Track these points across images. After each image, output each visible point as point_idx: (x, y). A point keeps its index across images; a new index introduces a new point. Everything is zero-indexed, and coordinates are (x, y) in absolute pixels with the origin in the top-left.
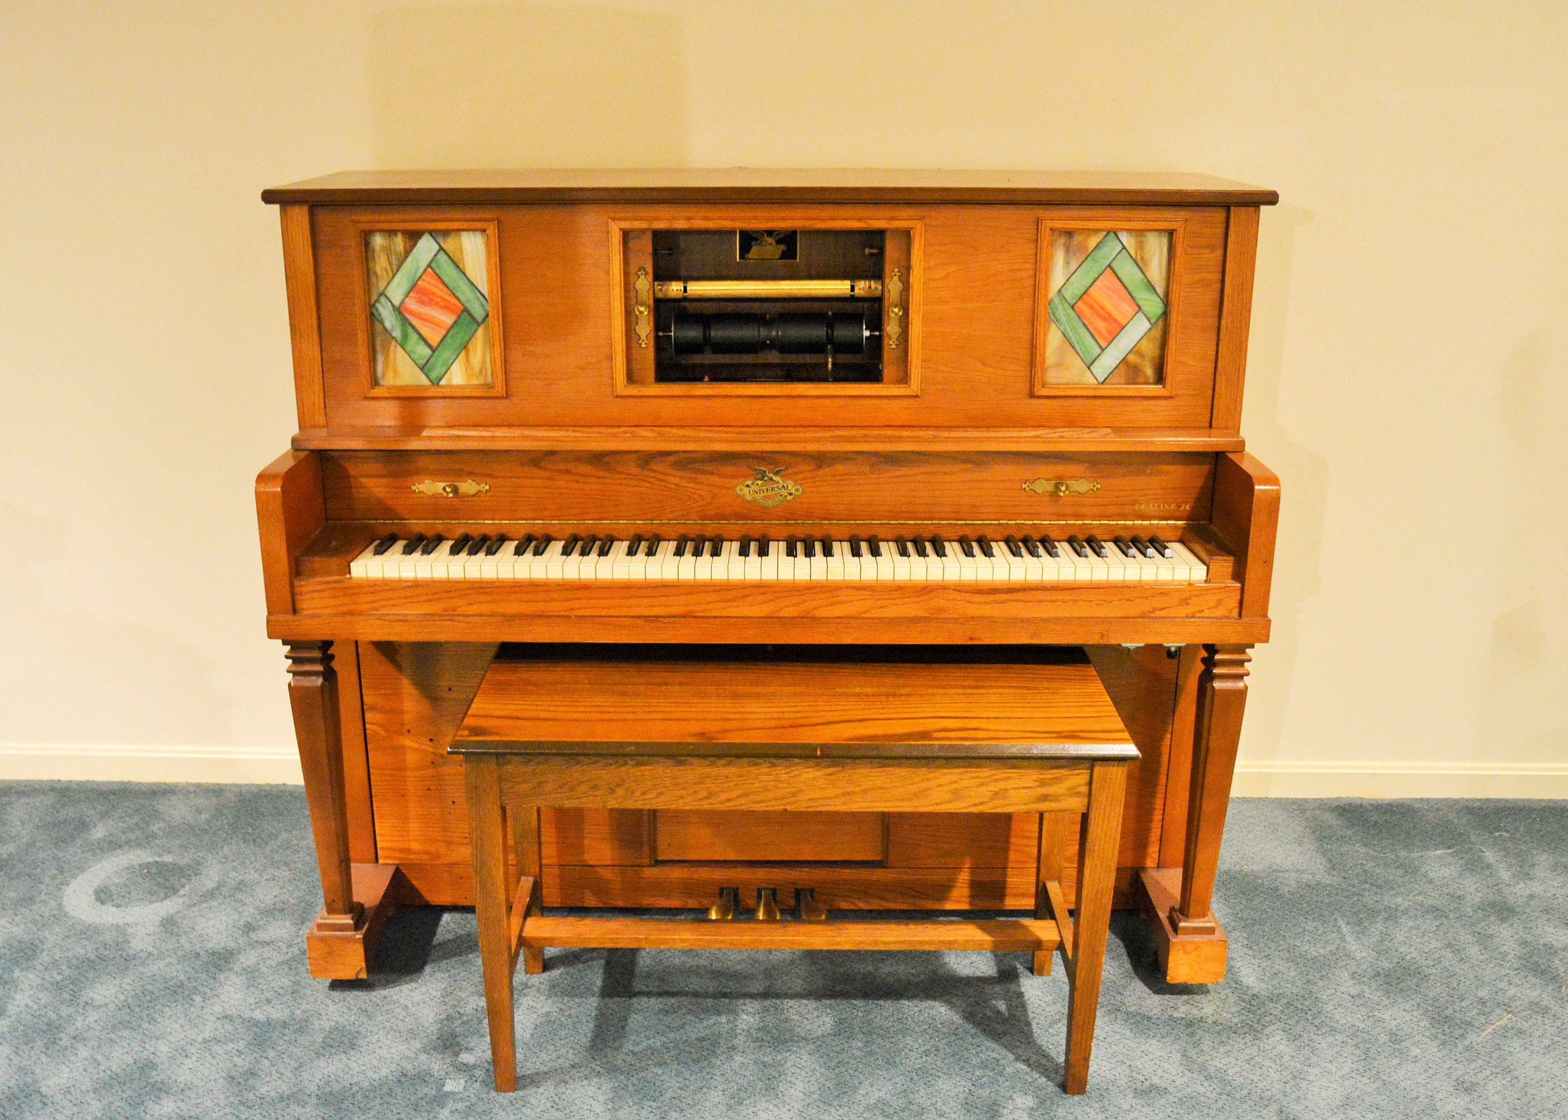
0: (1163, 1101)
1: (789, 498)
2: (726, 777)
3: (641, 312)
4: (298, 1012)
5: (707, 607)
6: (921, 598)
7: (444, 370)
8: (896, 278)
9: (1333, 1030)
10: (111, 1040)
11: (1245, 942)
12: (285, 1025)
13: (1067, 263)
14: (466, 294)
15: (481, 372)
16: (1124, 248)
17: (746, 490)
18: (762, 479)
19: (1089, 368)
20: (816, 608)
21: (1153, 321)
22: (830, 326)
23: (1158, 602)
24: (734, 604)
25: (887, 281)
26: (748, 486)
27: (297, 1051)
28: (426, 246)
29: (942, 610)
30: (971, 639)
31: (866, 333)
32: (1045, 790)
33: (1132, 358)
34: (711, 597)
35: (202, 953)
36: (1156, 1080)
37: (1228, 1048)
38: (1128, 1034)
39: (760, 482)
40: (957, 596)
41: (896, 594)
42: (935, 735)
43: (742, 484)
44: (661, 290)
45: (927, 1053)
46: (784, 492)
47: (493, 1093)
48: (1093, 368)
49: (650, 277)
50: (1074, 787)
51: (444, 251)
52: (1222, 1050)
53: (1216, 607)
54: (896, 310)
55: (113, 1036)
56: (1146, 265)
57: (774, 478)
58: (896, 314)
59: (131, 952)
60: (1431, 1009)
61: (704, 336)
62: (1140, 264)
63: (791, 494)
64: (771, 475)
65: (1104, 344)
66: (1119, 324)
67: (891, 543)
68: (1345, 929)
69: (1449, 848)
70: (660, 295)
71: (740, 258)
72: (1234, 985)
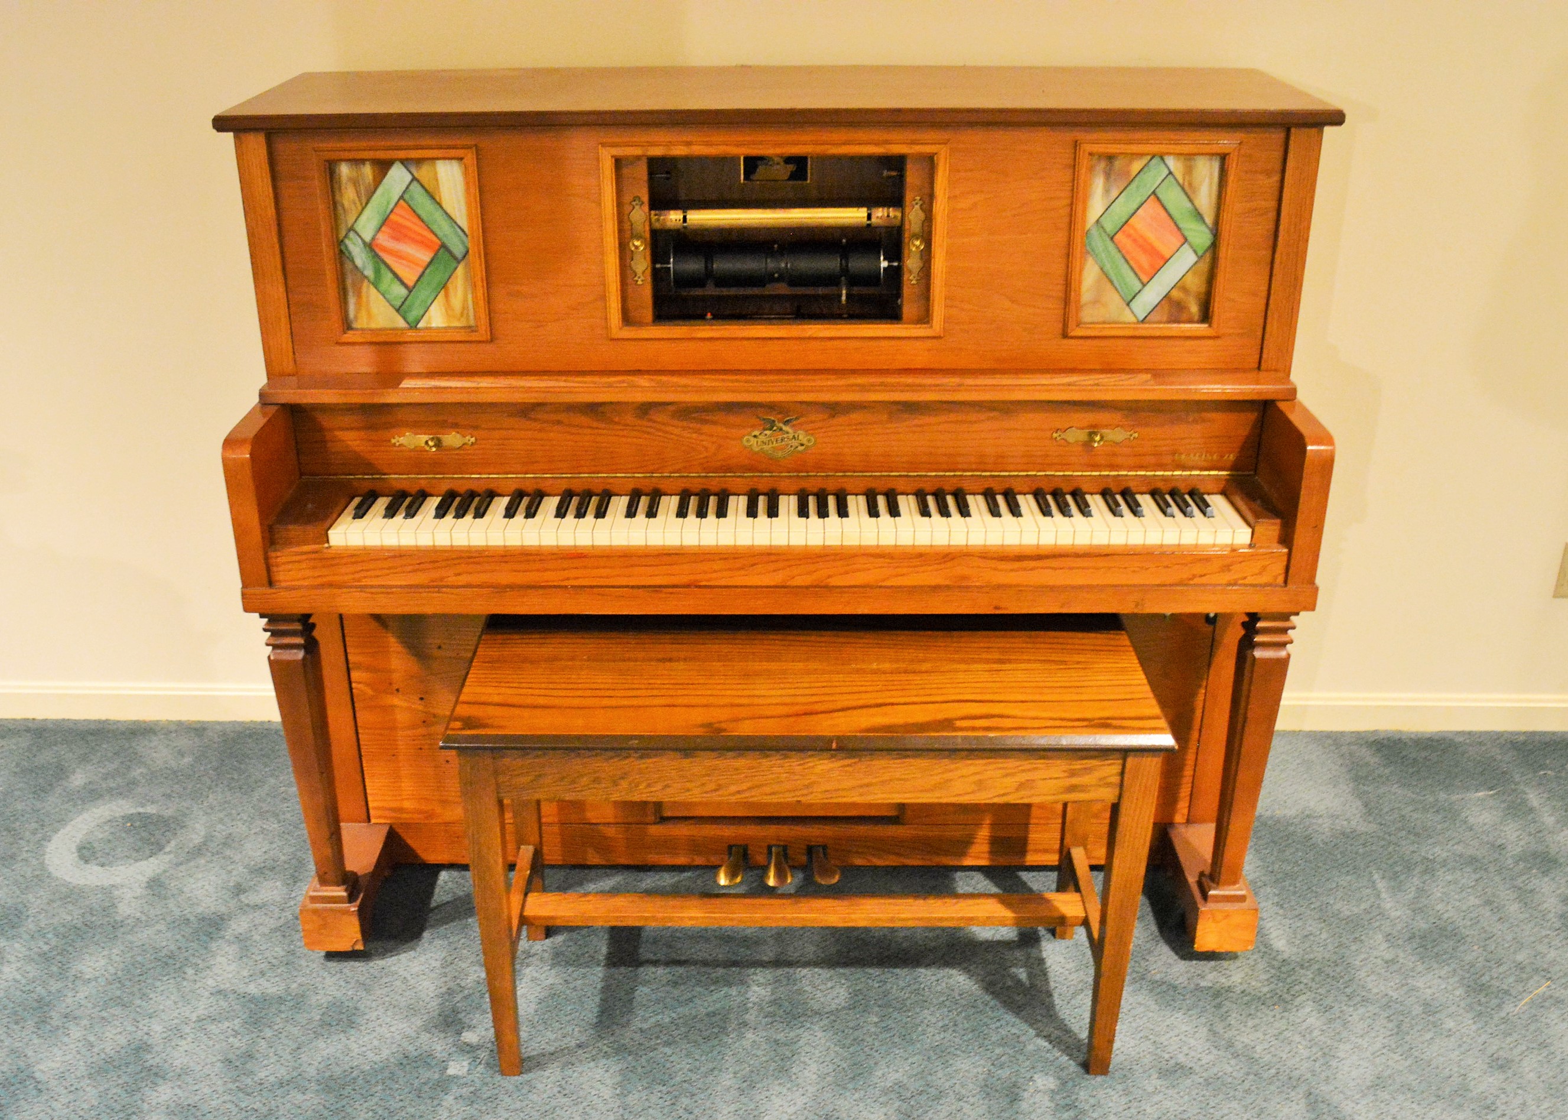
0: (1188, 1082)
1: (800, 448)
3: (637, 247)
4: (294, 986)
5: (714, 575)
6: (943, 566)
7: (422, 312)
8: (917, 207)
9: (1365, 1000)
10: (103, 1018)
11: (1276, 899)
12: (281, 1000)
13: (1107, 191)
14: (444, 229)
15: (462, 314)
16: (1170, 173)
17: (753, 441)
18: (771, 430)
19: (1128, 304)
20: (829, 577)
21: (1200, 253)
22: (845, 256)
23: (1198, 569)
24: (743, 572)
25: (907, 210)
26: (755, 436)
27: (295, 1031)
28: (398, 177)
29: (964, 578)
30: (996, 608)
31: (884, 264)
32: (1075, 781)
33: (1176, 294)
34: (718, 565)
35: (192, 918)
36: (1181, 1058)
37: (1257, 1021)
38: (1154, 1007)
39: (768, 432)
40: (982, 563)
41: (916, 562)
42: (958, 724)
43: (749, 434)
44: (658, 220)
45: (945, 1028)
46: (795, 443)
47: (498, 1077)
48: (1132, 304)
49: (646, 208)
50: (1105, 778)
51: (418, 181)
52: (1250, 1024)
53: (1260, 573)
54: (918, 243)
55: (104, 1014)
56: (1194, 192)
57: (785, 428)
58: (918, 247)
59: (118, 918)
60: (1467, 975)
61: (706, 267)
62: (1188, 191)
63: (802, 445)
64: (781, 425)
65: (1145, 280)
66: (1162, 257)
67: (910, 497)
68: (1381, 885)
69: (1491, 789)
70: (657, 226)
71: (745, 179)
72: (1264, 950)
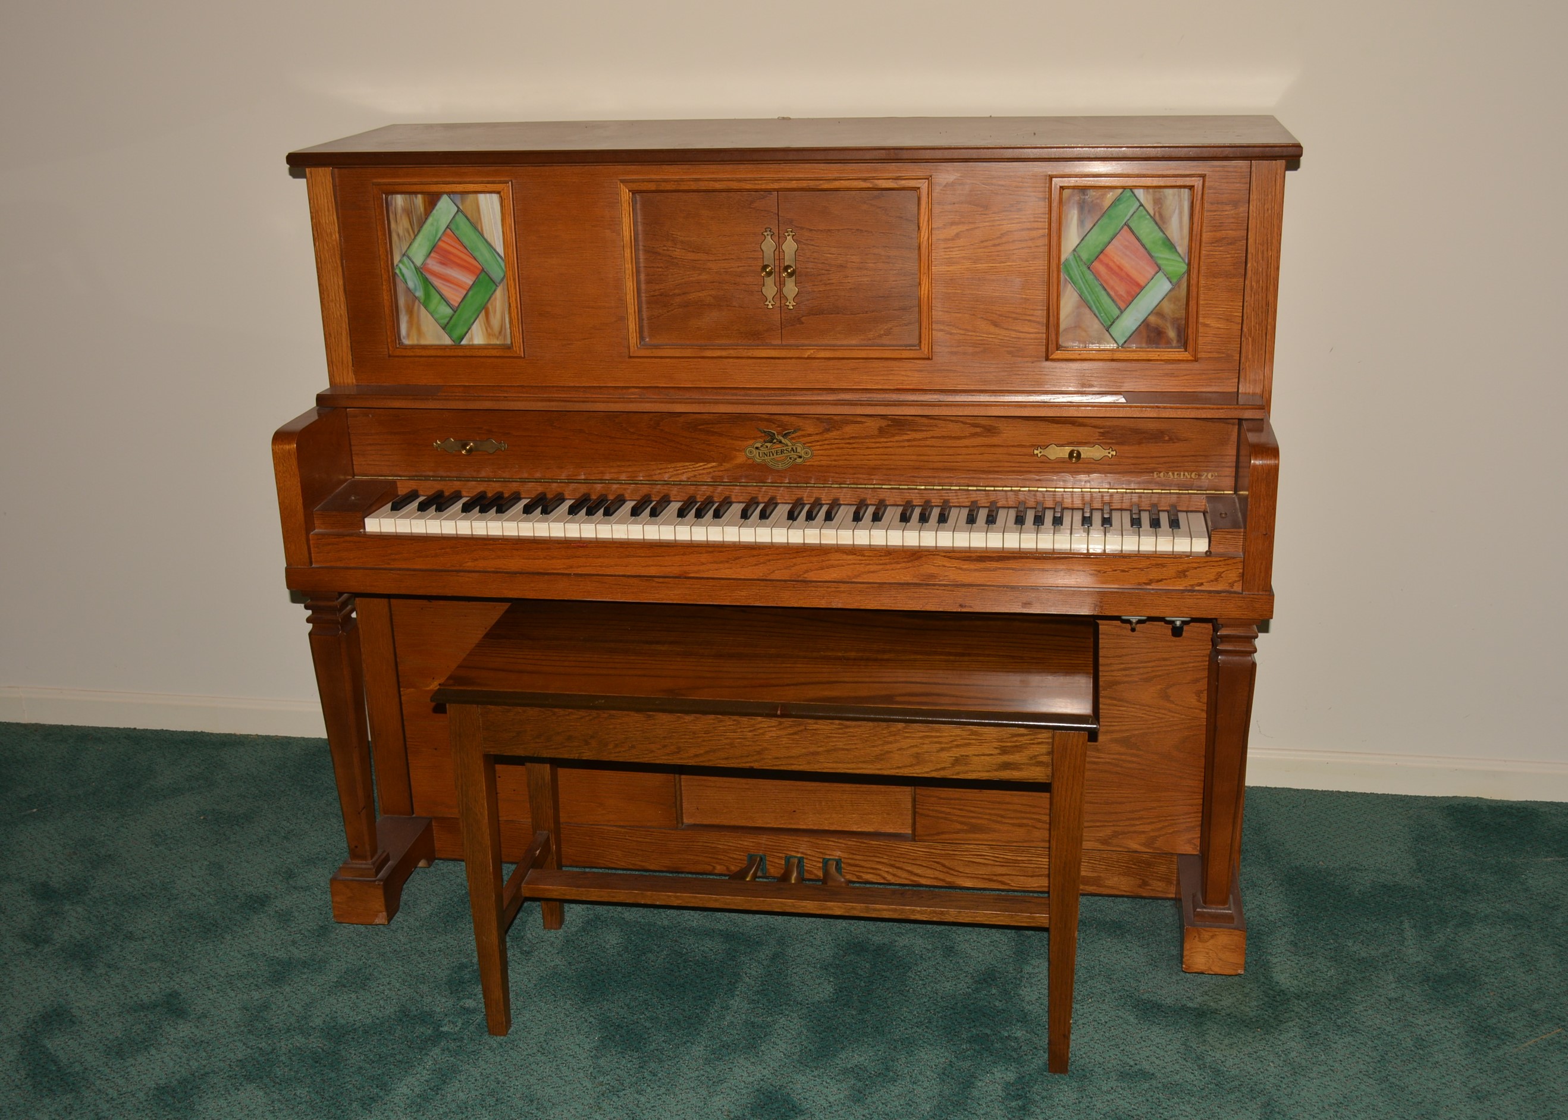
0: (1146, 1086)
2: (694, 733)
4: (320, 953)
5: (702, 568)
6: (910, 564)
7: (465, 330)
9: (1356, 1030)
10: (142, 970)
11: (1291, 938)
12: (305, 964)
13: (1081, 222)
14: (484, 255)
15: (500, 333)
16: (1141, 205)
17: (755, 452)
18: (771, 442)
19: (1108, 331)
20: (807, 571)
21: (1174, 280)
23: (1154, 574)
24: (727, 565)
26: (757, 448)
27: (312, 990)
28: (445, 208)
29: (932, 576)
30: (961, 606)
32: (1005, 758)
33: (1153, 319)
34: (704, 558)
35: (240, 895)
36: (1146, 1066)
37: (1235, 1040)
39: (769, 445)
40: (947, 563)
41: (885, 560)
42: (898, 699)
43: (752, 446)
45: (919, 1024)
47: (486, 1036)
48: (1112, 330)
50: (1035, 756)
51: (462, 212)
52: (1226, 1042)
53: (1216, 580)
55: (143, 966)
56: (1164, 223)
57: (783, 440)
59: (174, 892)
62: (1160, 221)
63: (800, 457)
64: (780, 438)
65: (1122, 306)
66: (1138, 285)
67: (894, 509)
68: (1409, 933)
72: (1262, 979)
